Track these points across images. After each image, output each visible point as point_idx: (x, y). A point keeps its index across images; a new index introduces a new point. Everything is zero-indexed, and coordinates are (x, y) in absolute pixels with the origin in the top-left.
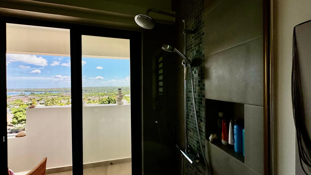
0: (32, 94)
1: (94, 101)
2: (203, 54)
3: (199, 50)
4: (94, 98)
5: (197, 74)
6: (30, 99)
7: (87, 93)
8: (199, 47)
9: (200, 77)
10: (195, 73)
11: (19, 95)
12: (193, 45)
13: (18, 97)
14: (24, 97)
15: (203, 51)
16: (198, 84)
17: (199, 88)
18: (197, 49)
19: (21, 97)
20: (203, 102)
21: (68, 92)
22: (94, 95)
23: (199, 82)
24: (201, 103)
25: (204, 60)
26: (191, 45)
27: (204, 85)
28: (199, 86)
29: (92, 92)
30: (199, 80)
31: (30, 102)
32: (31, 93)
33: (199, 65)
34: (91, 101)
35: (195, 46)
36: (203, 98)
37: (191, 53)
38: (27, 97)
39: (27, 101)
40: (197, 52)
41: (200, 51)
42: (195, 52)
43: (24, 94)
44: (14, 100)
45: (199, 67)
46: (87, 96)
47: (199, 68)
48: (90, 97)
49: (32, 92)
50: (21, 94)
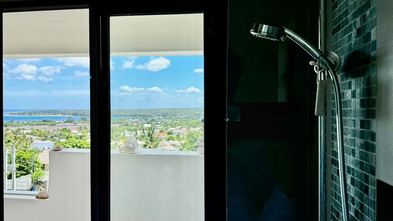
0: (83, 119)
1: (178, 136)
2: (373, 38)
3: (364, 27)
4: (180, 131)
5: (358, 99)
6: (80, 127)
7: (168, 120)
8: (364, 19)
9: (365, 109)
10: (354, 95)
11: (66, 122)
12: (351, 13)
13: (65, 124)
14: (72, 124)
15: (373, 31)
16: (361, 132)
17: (362, 141)
18: (358, 26)
19: (69, 124)
20: (372, 188)
21: (135, 117)
22: (179, 125)
23: (362, 123)
24: (366, 190)
25: (375, 58)
26: (346, 13)
27: (373, 136)
28: (362, 135)
29: (176, 118)
30: (362, 119)
31: (80, 134)
32: (81, 119)
33: (363, 75)
34: (174, 136)
35: (355, 16)
36: (370, 175)
37: (345, 37)
38: (76, 125)
39: (76, 132)
40: (359, 32)
41: (367, 31)
42: (354, 32)
43: (72, 119)
44: (61, 128)
45: (362, 79)
46: (168, 125)
47: (363, 82)
48: (173, 128)
49: (83, 117)
50: (69, 119)
